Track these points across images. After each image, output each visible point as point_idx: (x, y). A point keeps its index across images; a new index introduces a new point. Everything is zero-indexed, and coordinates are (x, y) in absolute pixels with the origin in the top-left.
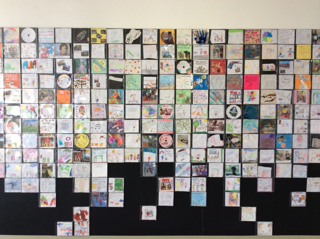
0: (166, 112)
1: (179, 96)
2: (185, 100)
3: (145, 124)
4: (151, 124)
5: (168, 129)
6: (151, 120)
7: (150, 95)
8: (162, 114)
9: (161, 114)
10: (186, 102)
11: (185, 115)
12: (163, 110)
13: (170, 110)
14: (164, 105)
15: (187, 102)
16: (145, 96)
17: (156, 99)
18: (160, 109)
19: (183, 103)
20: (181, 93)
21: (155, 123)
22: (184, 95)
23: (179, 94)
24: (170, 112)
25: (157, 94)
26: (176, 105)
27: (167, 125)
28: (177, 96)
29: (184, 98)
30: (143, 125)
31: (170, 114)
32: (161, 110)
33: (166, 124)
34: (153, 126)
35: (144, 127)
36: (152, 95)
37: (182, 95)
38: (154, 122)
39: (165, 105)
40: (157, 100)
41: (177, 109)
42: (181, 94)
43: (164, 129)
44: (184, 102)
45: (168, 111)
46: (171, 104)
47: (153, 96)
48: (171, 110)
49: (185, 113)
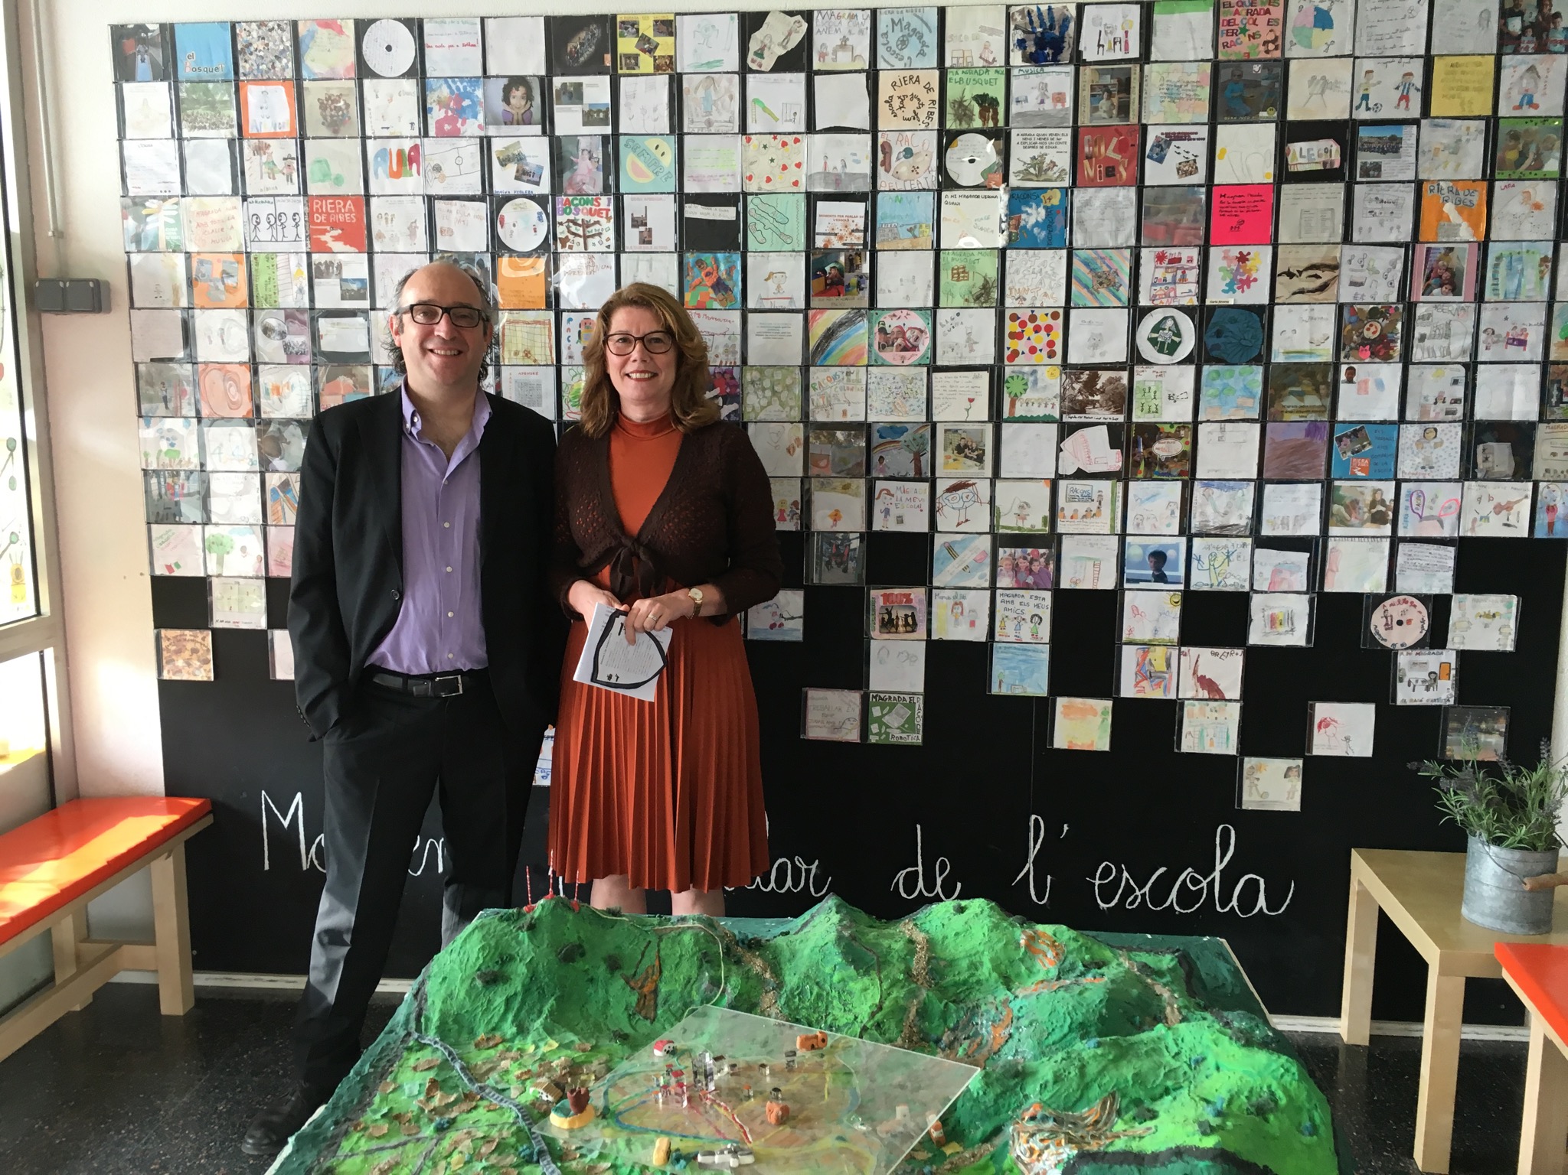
0: (899, 341)
1: (953, 274)
2: (976, 290)
3: (820, 384)
4: (841, 384)
5: (909, 403)
6: (844, 369)
7: (841, 272)
8: (884, 347)
9: (882, 347)
10: (977, 298)
11: (972, 350)
12: (889, 330)
13: (916, 332)
14: (892, 313)
15: (982, 299)
16: (819, 276)
17: (862, 289)
18: (876, 329)
19: (966, 305)
20: (959, 264)
21: (859, 381)
22: (971, 274)
23: (953, 269)
24: (917, 338)
25: (865, 268)
26: (939, 311)
27: (904, 389)
28: (945, 277)
29: (970, 282)
30: (815, 389)
31: (914, 348)
32: (882, 330)
33: (900, 384)
34: (848, 393)
35: (815, 398)
36: (846, 275)
37: (964, 272)
38: (853, 377)
39: (898, 313)
40: (866, 293)
41: (943, 326)
42: (958, 269)
43: (891, 405)
44: (972, 300)
45: (908, 335)
46: (920, 309)
47: (851, 278)
48: (922, 331)
49: (976, 343)
